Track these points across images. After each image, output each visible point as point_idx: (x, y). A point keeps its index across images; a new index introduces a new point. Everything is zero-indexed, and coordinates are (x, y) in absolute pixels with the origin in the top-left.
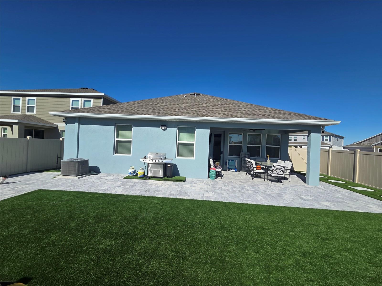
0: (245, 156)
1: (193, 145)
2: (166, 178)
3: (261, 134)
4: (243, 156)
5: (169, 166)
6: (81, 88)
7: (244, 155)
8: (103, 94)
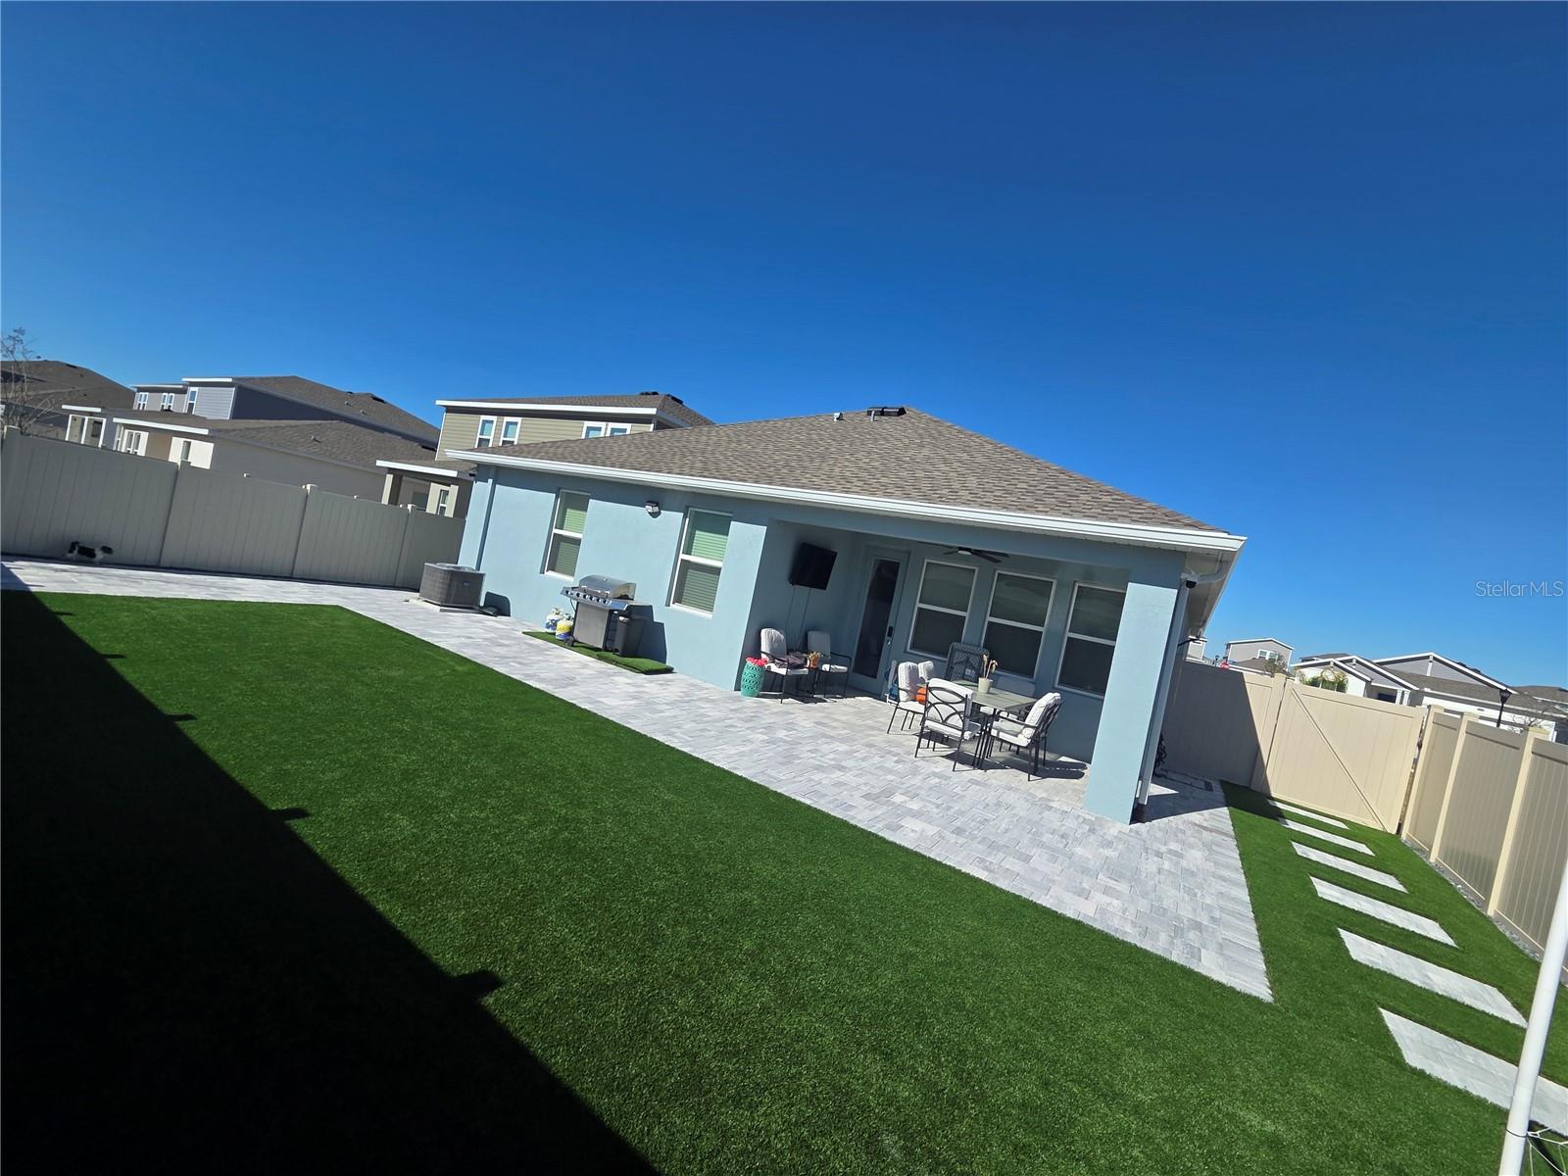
0: (967, 661)
1: (717, 571)
2: (611, 655)
3: (1055, 582)
4: (959, 657)
5: (622, 622)
6: (642, 394)
7: (963, 657)
8: (652, 411)
